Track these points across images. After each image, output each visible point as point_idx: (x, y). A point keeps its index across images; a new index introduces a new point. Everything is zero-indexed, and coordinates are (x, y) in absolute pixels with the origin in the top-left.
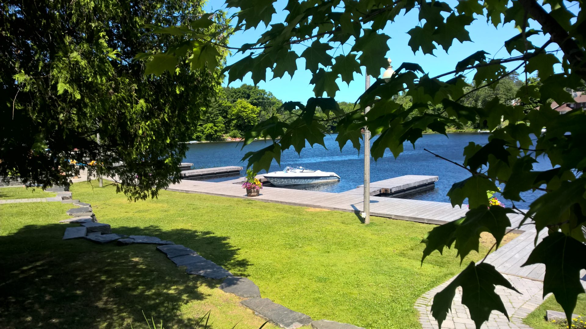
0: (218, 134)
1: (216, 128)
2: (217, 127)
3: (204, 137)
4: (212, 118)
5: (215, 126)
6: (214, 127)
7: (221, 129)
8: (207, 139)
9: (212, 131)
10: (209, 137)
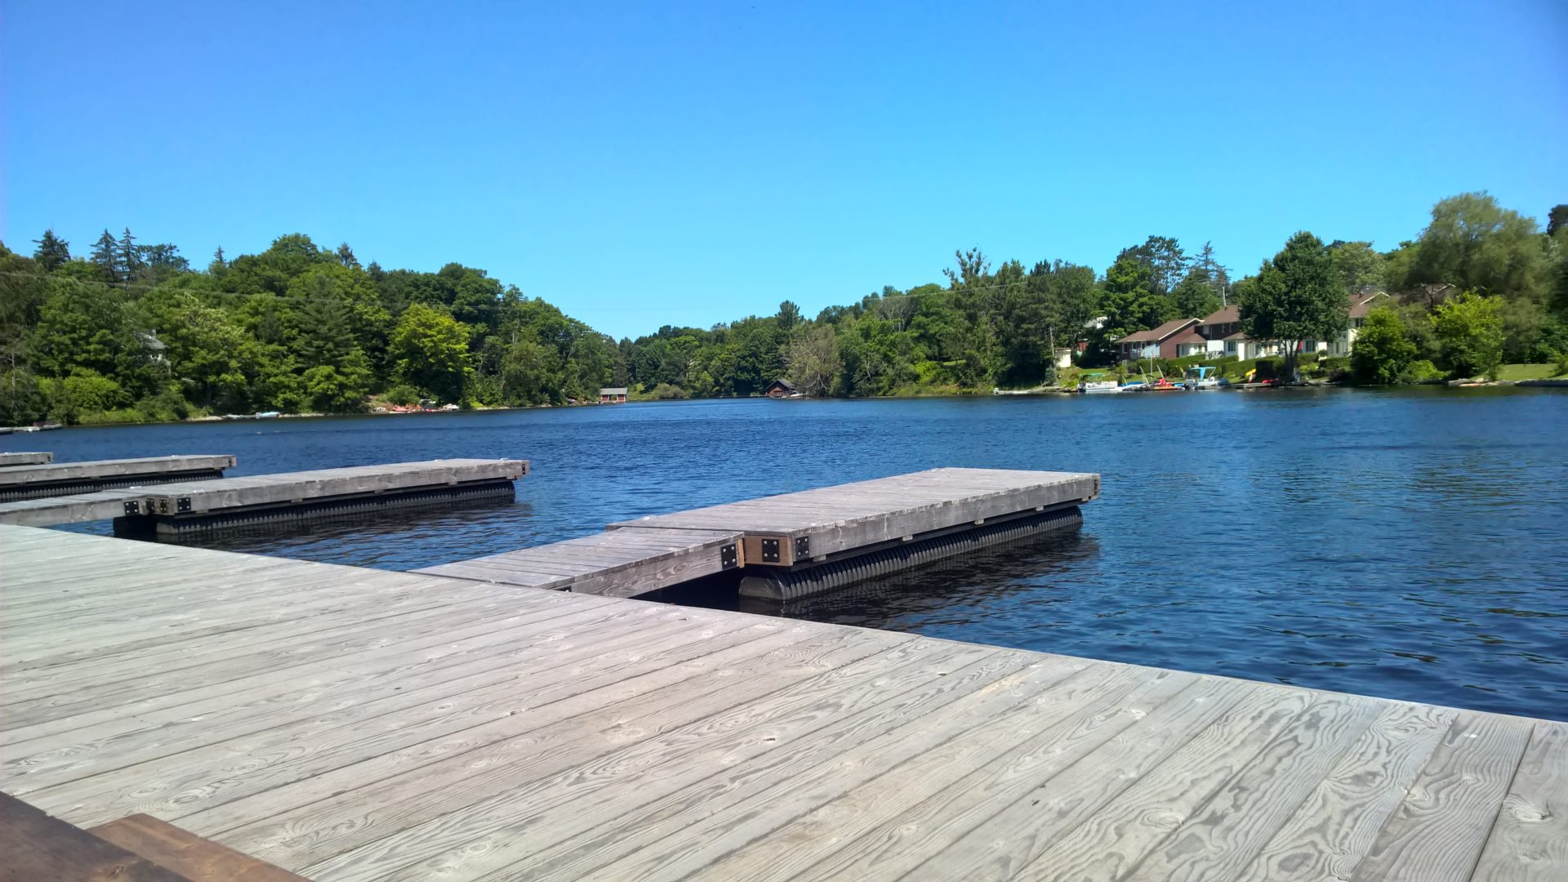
0: (346, 395)
1: (340, 378)
2: (346, 375)
3: (308, 401)
4: (329, 351)
5: (338, 372)
6: (335, 375)
7: (360, 381)
8: (316, 406)
9: (332, 386)
10: (322, 402)
